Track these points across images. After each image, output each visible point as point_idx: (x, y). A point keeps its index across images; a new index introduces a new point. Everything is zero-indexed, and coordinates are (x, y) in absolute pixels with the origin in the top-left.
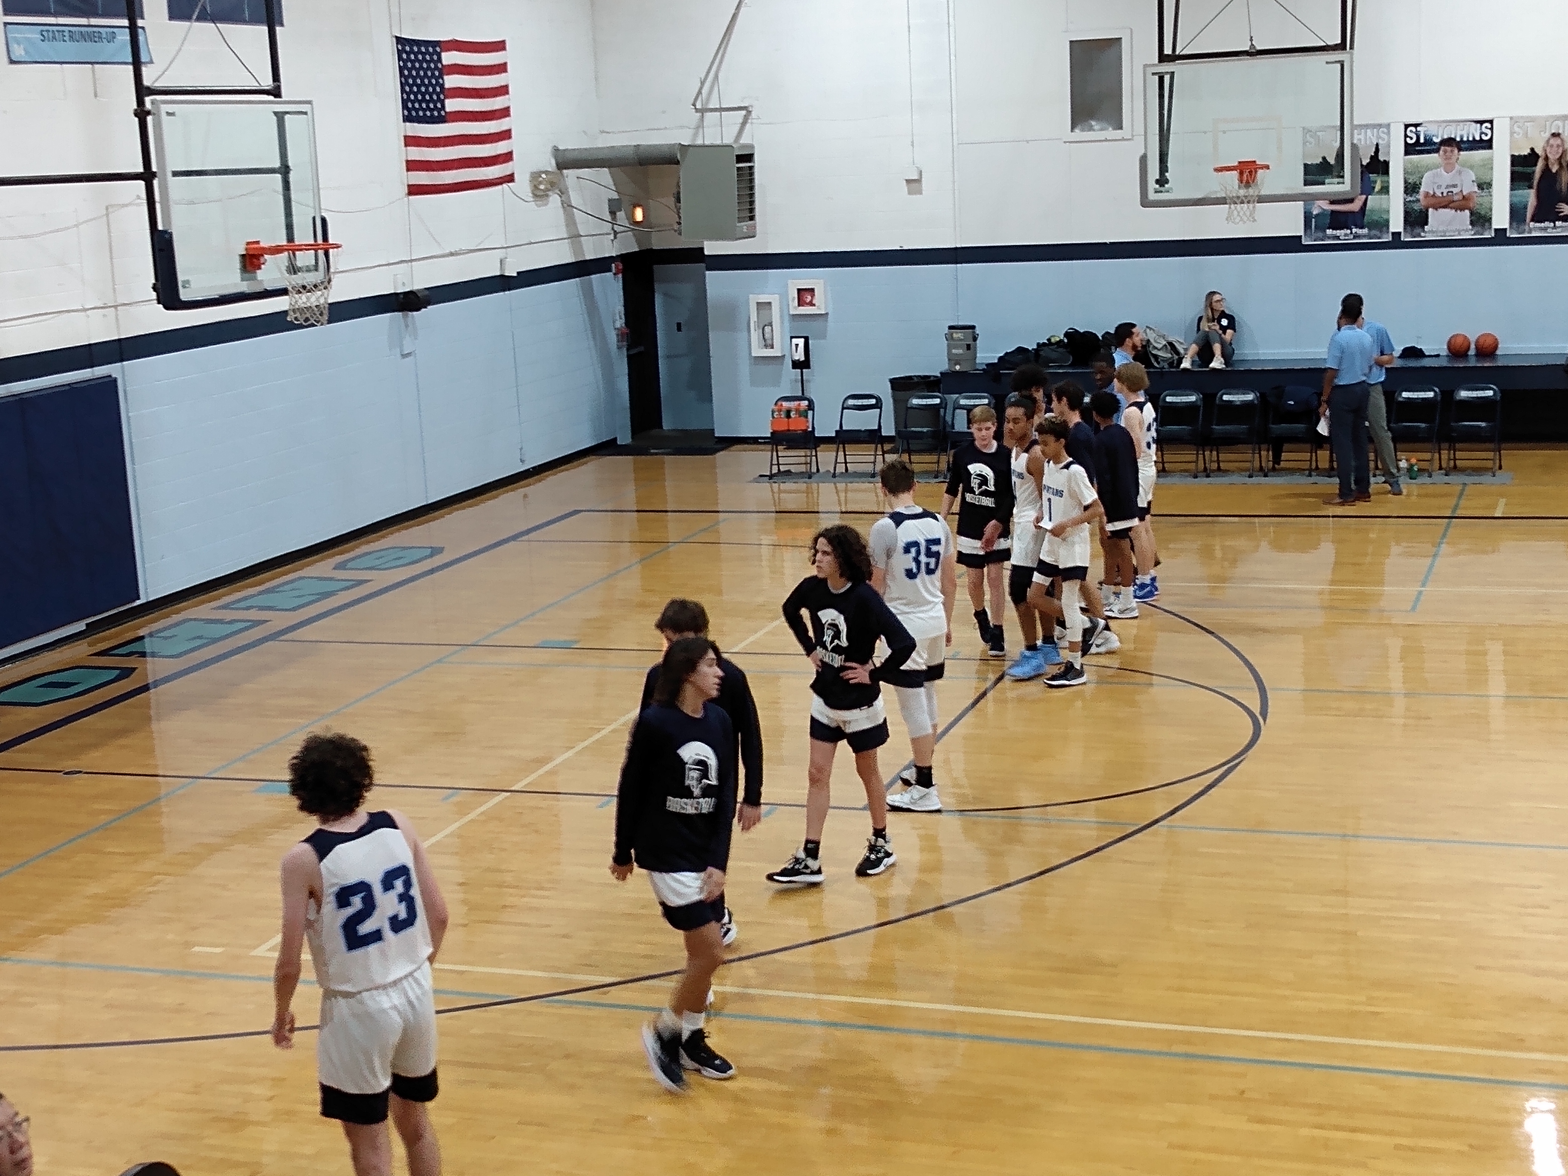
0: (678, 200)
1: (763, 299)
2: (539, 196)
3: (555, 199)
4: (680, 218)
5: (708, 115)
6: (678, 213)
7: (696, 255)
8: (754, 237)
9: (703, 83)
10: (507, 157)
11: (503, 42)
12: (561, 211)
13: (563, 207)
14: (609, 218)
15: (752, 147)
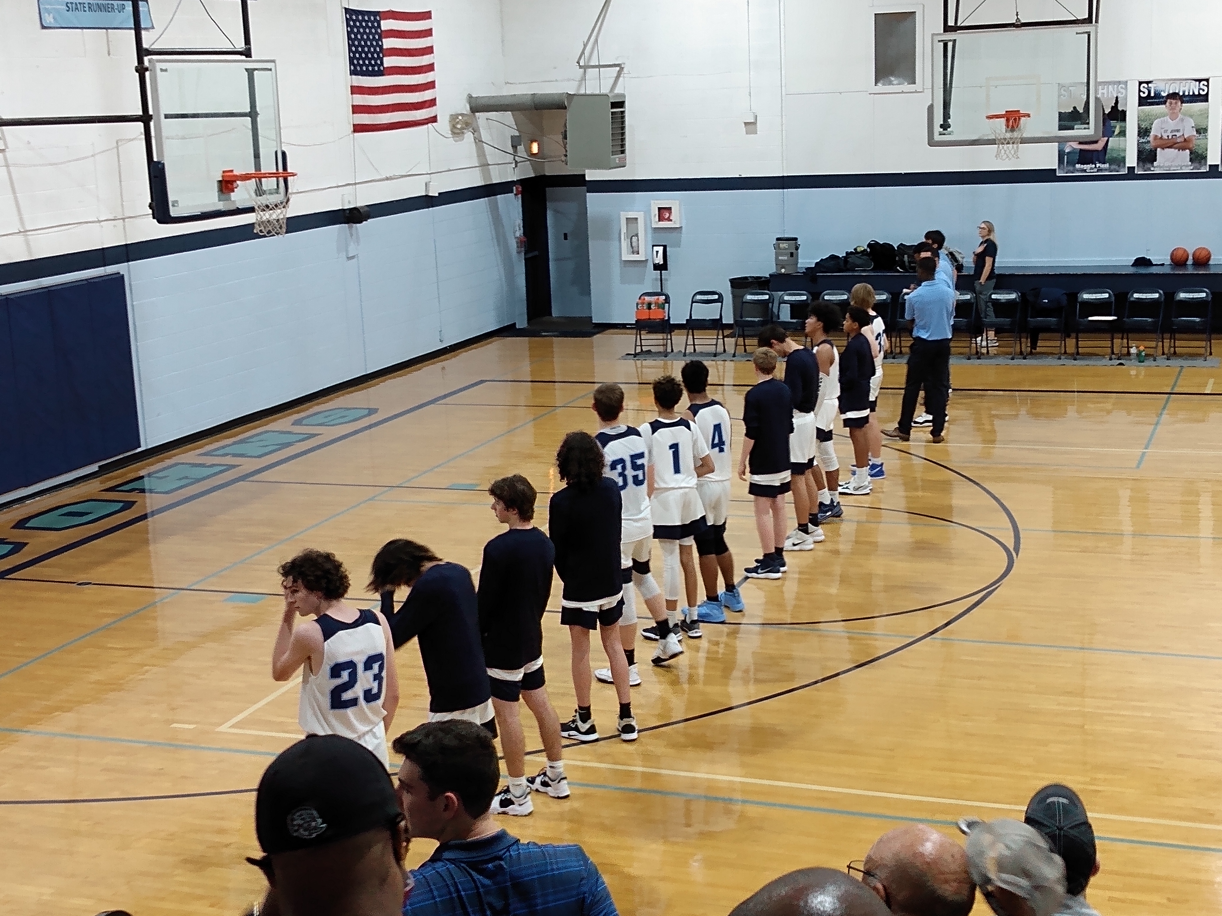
0: (565, 137)
1: (631, 215)
2: (457, 132)
3: (469, 136)
4: (566, 151)
5: (589, 71)
6: (565, 147)
7: (579, 180)
8: (625, 166)
9: (585, 46)
10: (432, 103)
11: (429, 13)
12: (474, 145)
13: (475, 142)
14: (511, 151)
15: (623, 96)
